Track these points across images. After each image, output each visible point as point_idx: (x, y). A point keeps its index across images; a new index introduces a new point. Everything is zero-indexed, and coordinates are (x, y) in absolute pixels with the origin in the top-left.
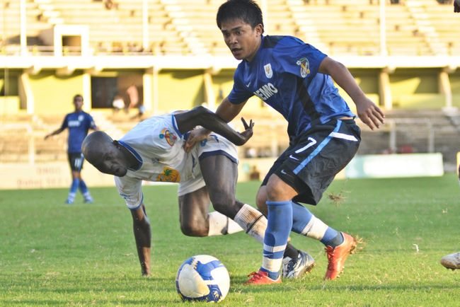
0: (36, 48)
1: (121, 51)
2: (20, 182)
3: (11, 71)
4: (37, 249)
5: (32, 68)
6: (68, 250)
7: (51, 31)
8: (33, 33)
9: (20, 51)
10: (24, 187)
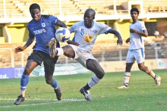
0: (120, 11)
1: (158, 11)
2: (116, 69)
3: (110, 21)
4: (130, 98)
5: (119, 19)
6: (144, 99)
7: (127, 3)
8: (119, 5)
9: (114, 12)
10: (118, 71)
